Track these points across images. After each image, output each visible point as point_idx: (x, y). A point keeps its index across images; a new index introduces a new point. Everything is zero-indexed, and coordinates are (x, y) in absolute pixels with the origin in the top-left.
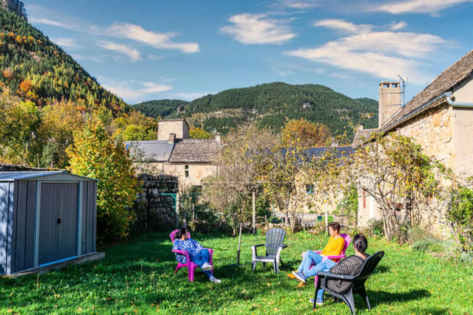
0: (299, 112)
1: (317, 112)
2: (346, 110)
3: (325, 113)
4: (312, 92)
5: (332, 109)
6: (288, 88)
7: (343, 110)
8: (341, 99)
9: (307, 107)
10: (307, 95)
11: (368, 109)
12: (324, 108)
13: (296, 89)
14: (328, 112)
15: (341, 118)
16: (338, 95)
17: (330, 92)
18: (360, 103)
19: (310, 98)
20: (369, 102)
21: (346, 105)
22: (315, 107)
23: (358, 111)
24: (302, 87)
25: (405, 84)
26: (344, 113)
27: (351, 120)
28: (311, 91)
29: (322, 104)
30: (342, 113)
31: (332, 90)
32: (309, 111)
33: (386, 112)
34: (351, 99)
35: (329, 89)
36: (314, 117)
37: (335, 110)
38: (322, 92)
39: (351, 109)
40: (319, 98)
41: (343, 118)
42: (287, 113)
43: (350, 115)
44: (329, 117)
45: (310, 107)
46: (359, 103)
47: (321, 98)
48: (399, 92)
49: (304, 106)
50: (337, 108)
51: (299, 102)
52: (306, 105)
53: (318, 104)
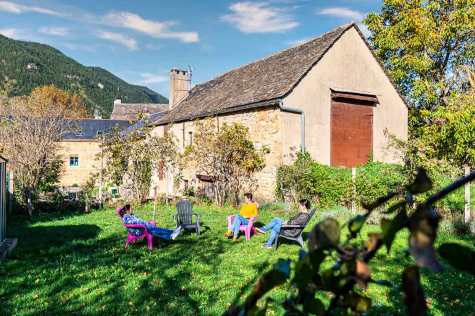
0: (22, 72)
1: (44, 75)
2: (78, 77)
3: (53, 77)
4: (39, 52)
5: (62, 74)
6: (9, 42)
7: (74, 77)
8: (72, 65)
9: (33, 69)
10: (32, 54)
11: (100, 79)
12: (52, 72)
13: (18, 45)
14: (57, 76)
15: (72, 85)
16: (69, 60)
17: (60, 55)
18: (93, 71)
19: (36, 58)
20: (102, 72)
21: (77, 71)
22: (42, 70)
23: (90, 79)
24: (26, 44)
25: (192, 73)
26: (75, 80)
27: (82, 89)
28: (37, 51)
29: (50, 67)
30: (73, 79)
31: (62, 54)
32: (35, 72)
33: (177, 96)
34: (83, 66)
35: (58, 51)
36: (40, 80)
37: (65, 76)
38: (51, 54)
39: (83, 76)
40: (46, 60)
41: (74, 85)
42: (6, 72)
43: (82, 83)
44: (58, 82)
45: (36, 68)
46: (91, 72)
47: (49, 60)
48: (187, 79)
49: (29, 67)
50: (67, 73)
51: (23, 61)
52: (32, 66)
53: (46, 66)
